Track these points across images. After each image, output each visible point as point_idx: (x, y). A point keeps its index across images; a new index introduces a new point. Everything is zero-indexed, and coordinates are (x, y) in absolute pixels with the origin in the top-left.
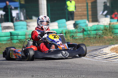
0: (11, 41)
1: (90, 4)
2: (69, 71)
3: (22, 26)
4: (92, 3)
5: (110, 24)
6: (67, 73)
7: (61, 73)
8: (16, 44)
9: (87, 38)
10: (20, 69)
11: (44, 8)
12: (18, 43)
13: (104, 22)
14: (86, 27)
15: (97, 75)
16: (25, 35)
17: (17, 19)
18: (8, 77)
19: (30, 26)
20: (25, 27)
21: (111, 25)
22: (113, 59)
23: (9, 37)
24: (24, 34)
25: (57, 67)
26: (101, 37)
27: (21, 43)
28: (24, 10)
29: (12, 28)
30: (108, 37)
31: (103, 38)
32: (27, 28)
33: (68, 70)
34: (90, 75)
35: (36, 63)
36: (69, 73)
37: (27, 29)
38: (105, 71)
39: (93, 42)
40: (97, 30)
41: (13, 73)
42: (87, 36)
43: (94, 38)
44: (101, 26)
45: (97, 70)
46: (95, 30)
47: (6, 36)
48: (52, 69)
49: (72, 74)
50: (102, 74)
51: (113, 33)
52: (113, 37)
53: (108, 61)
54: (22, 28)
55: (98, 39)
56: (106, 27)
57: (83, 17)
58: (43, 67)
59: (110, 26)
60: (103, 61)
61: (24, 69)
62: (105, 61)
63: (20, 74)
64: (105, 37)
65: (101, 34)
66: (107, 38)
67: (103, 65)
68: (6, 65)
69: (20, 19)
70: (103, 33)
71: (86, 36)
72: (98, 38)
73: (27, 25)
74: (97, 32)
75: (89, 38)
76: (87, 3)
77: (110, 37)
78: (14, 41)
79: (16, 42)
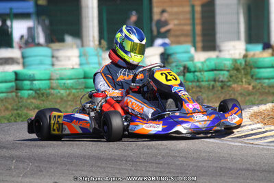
0: (17, 93)
1: (198, 9)
2: (155, 165)
3: (42, 58)
4: (203, 6)
5: (245, 56)
6: (149, 171)
7: (137, 170)
8: (29, 101)
9: (192, 88)
10: (40, 159)
11: (93, 17)
12: (34, 98)
13: (232, 52)
14: (191, 62)
15: (221, 175)
16: (50, 79)
17: (30, 40)
18: (14, 177)
19: (60, 59)
20: (49, 61)
21: (248, 59)
22: (257, 139)
23: (13, 84)
24: (47, 77)
25: (125, 156)
26: (225, 87)
27: (39, 97)
28: (44, 21)
29: (18, 63)
30: (241, 86)
31: (230, 89)
32: (52, 62)
33: (152, 162)
34: (203, 175)
35: (77, 145)
36: (155, 171)
37: (53, 65)
38: (238, 168)
39: (208, 97)
40: (216, 70)
41: (24, 168)
42: (194, 84)
43: (209, 88)
44: (226, 60)
45: (219, 165)
46: (212, 70)
47: (6, 82)
48: (115, 159)
49: (161, 172)
50: (232, 174)
51: (252, 76)
52: (254, 87)
53: (245, 143)
54: (41, 63)
55: (218, 91)
56: (239, 62)
57: (182, 39)
58: (94, 157)
59: (246, 62)
60: (233, 144)
61: (50, 161)
62: (237, 144)
63: (41, 171)
64: (235, 86)
65: (227, 80)
66: (239, 88)
67: (233, 153)
68: (7, 148)
69: (36, 41)
70: (231, 76)
71: (190, 84)
72: (220, 88)
73: (53, 57)
74: (215, 75)
75: (198, 89)
76: (193, 7)
77: (247, 86)
78: (23, 92)
79: (29, 95)
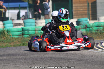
0: (23, 36)
2: (77, 61)
3: (31, 23)
4: (92, 3)
7: (70, 63)
8: (27, 39)
12: (29, 38)
14: (88, 24)
15: (102, 65)
16: (35, 31)
17: (26, 17)
18: (24, 65)
19: (38, 23)
20: (34, 24)
23: (21, 32)
26: (102, 33)
28: (32, 10)
29: (22, 25)
32: (35, 24)
37: (35, 26)
39: (95, 37)
41: (27, 62)
42: (90, 32)
43: (95, 33)
44: (102, 23)
45: (101, 61)
46: (96, 27)
47: (18, 32)
54: (31, 25)
57: (84, 16)
63: (34, 63)
65: (102, 30)
68: (21, 55)
69: (29, 17)
71: (88, 32)
72: (99, 34)
73: (35, 23)
74: (98, 28)
75: (91, 34)
78: (25, 35)
79: (27, 37)
